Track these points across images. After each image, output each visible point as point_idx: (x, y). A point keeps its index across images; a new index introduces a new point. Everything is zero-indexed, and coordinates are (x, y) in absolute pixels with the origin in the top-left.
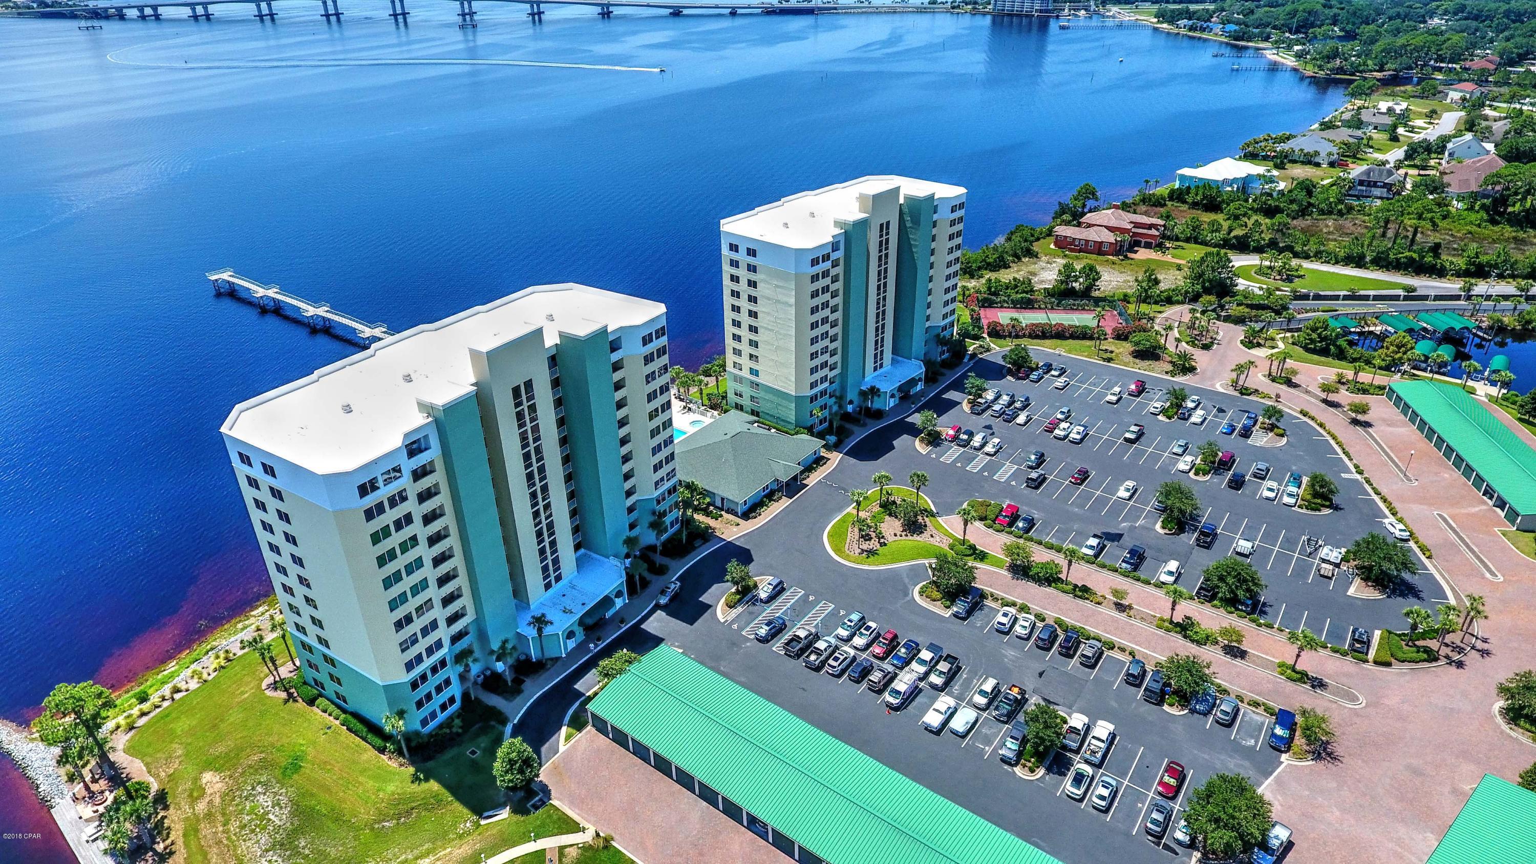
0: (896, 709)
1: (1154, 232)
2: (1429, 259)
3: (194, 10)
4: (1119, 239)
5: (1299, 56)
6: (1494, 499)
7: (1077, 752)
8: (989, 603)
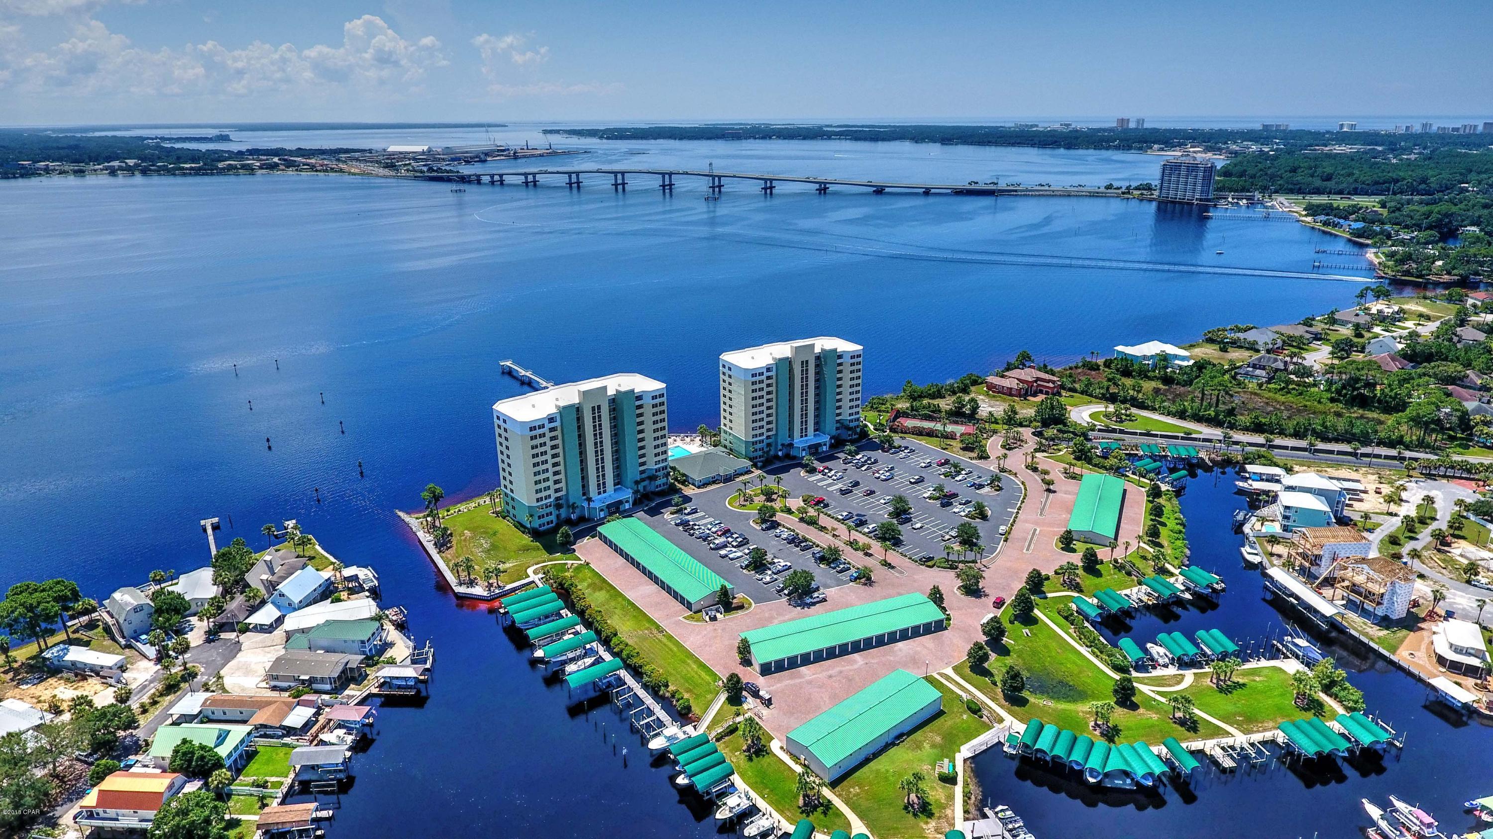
0: (713, 549)
1: (1050, 385)
3: (526, 178)
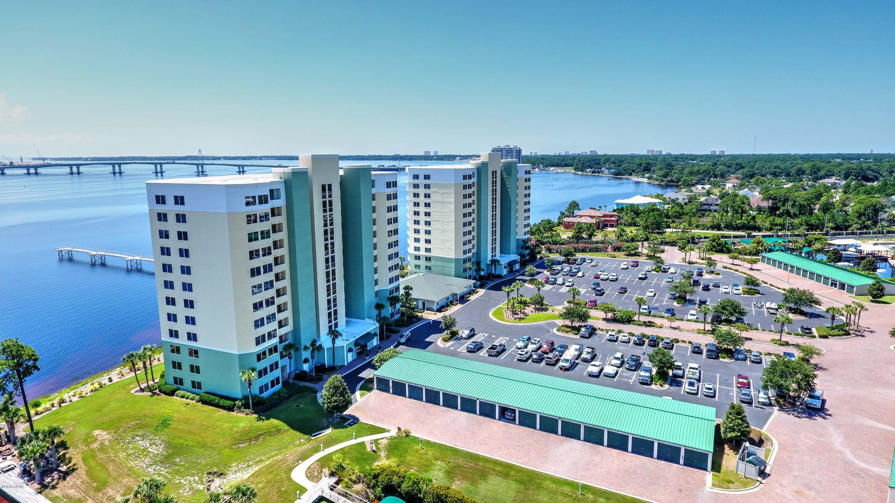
0: (567, 370)
1: (613, 219)
2: (752, 223)
4: (598, 221)
5: (649, 178)
6: (838, 286)
7: (683, 377)
8: (598, 332)
